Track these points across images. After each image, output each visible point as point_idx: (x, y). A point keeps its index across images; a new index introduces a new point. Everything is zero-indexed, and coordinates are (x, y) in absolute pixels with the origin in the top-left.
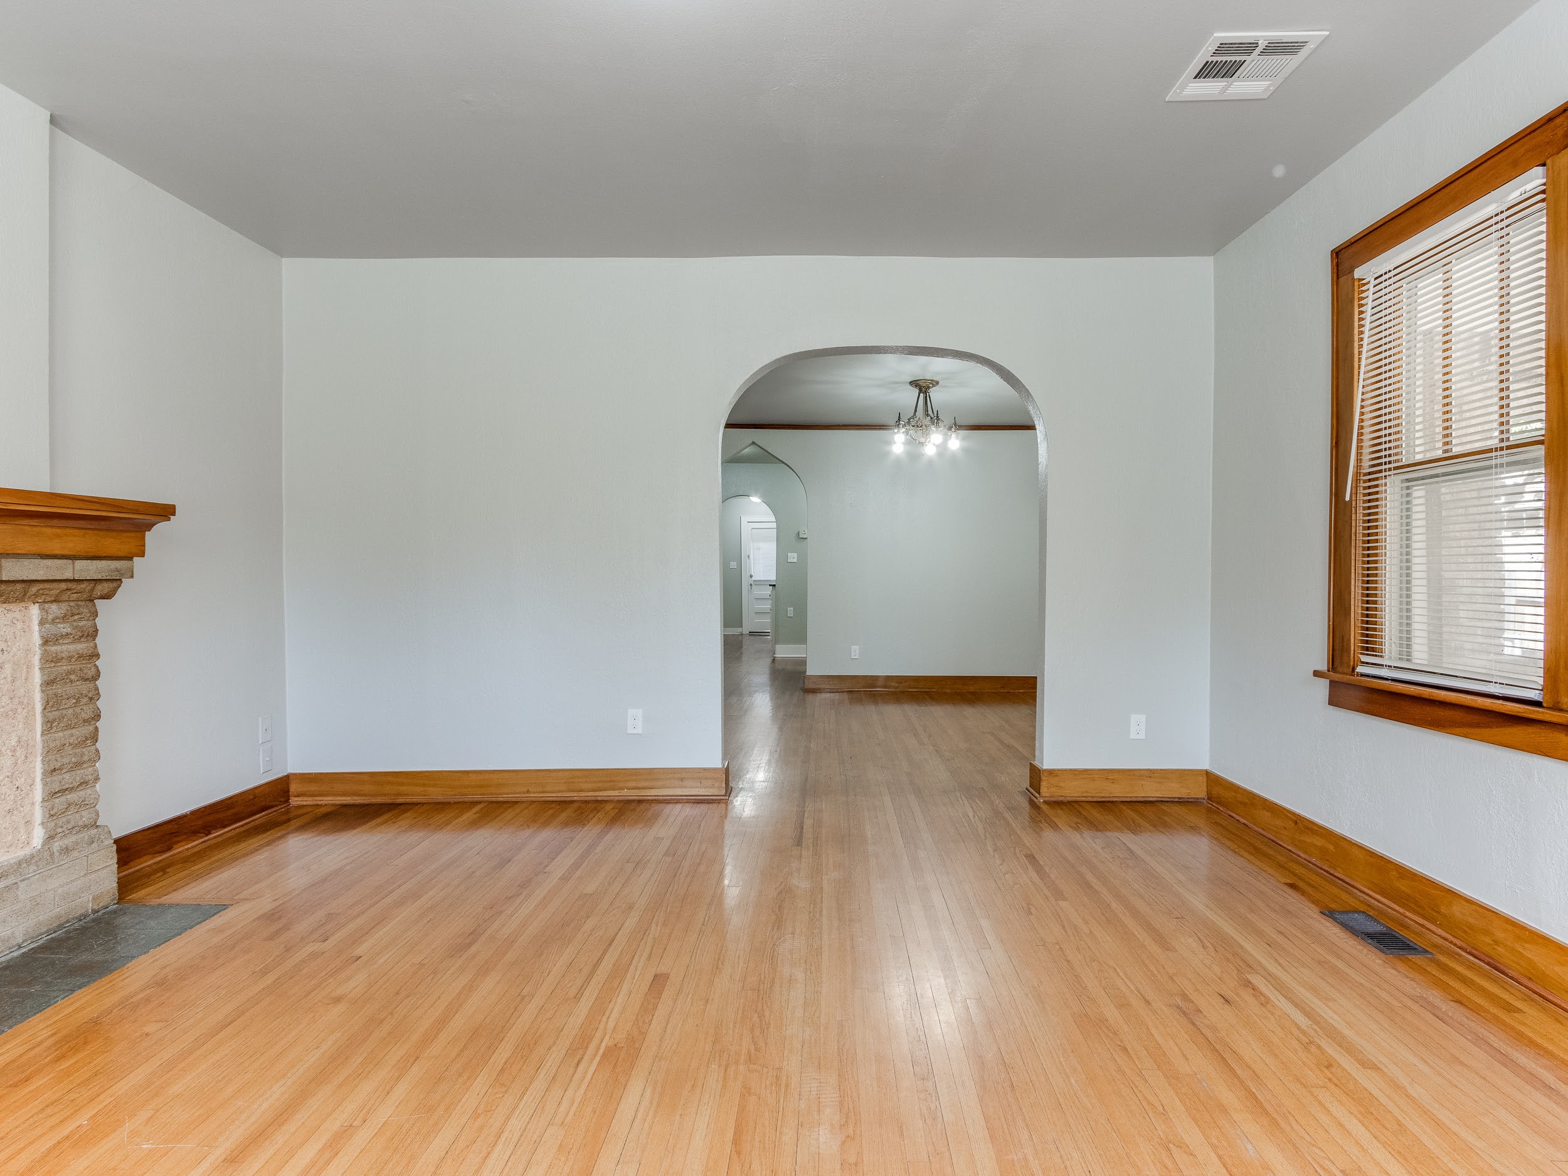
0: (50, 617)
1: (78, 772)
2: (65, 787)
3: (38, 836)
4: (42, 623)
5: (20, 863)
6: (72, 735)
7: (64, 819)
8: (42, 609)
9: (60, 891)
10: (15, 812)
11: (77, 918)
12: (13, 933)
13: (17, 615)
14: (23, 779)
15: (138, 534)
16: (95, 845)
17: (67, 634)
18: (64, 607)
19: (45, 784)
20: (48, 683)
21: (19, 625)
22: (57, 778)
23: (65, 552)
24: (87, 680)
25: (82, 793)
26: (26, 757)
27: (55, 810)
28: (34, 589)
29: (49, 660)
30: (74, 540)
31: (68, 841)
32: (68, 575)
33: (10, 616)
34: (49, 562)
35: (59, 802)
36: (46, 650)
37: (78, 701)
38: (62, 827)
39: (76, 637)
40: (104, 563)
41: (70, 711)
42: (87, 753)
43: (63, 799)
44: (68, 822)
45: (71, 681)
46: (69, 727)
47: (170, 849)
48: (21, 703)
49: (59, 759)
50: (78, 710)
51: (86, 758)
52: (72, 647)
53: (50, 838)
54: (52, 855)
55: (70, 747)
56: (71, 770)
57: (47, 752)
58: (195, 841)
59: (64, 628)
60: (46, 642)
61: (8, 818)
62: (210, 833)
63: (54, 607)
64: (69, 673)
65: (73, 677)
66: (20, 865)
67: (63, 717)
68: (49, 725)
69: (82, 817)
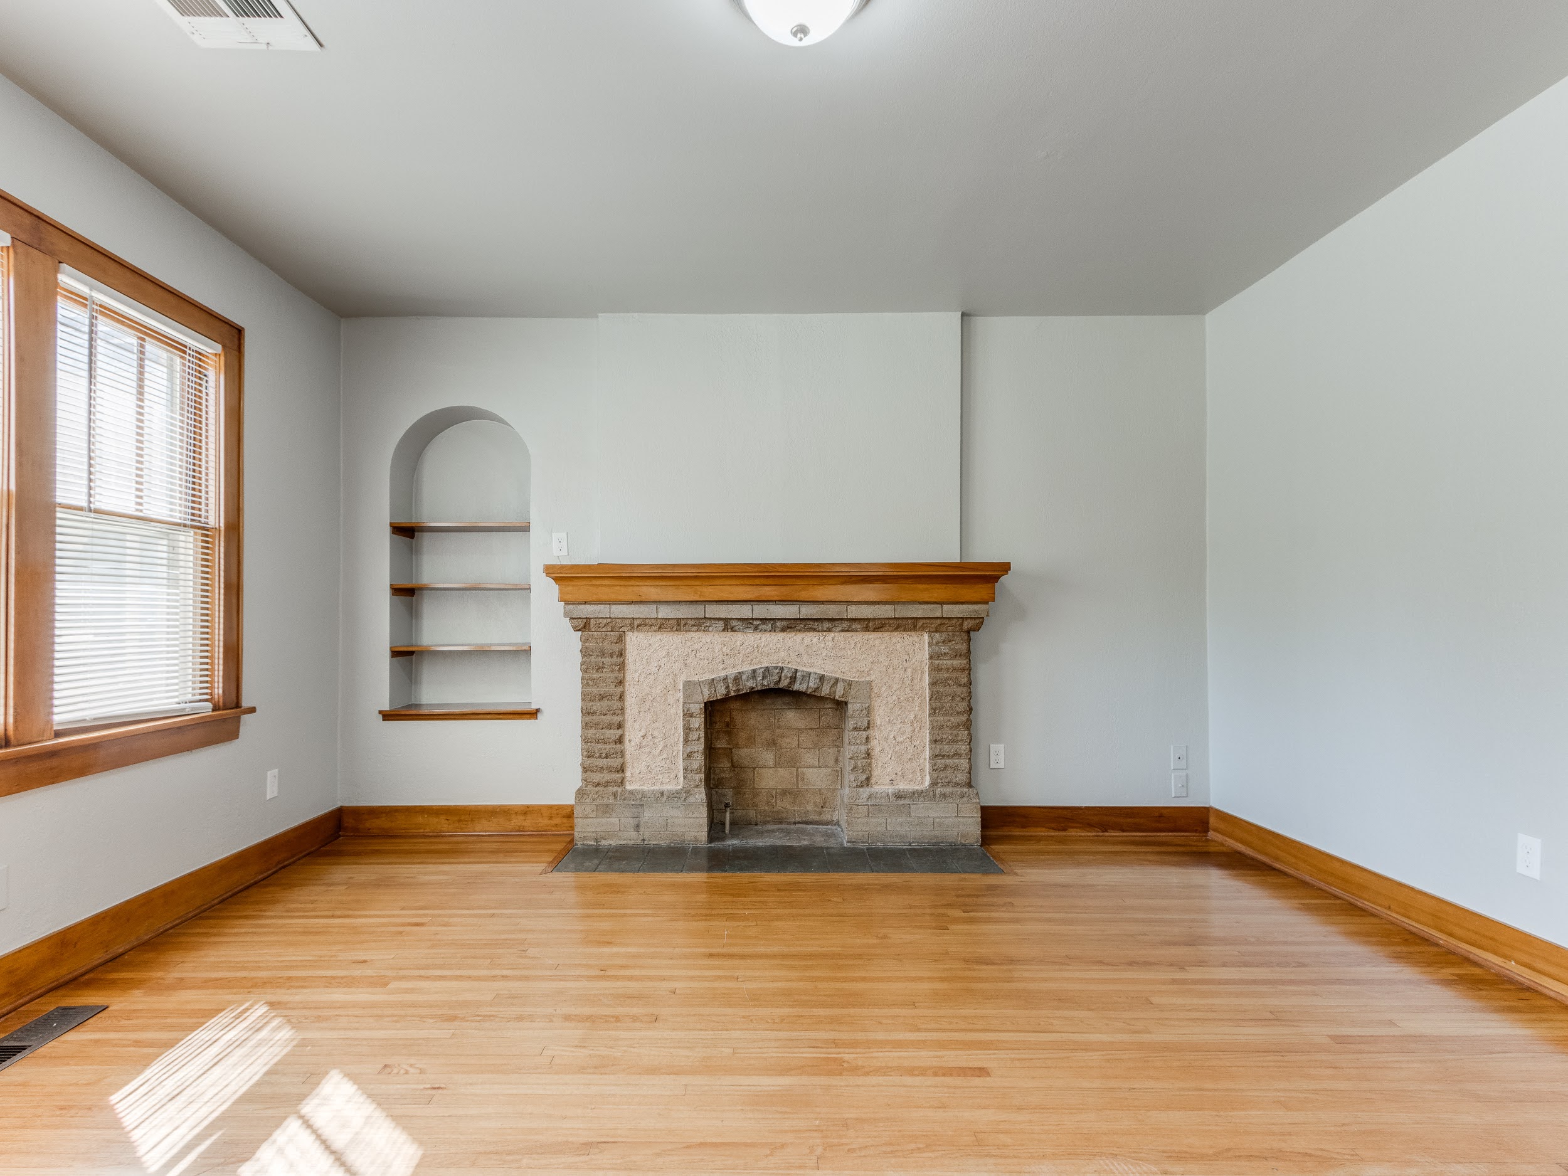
0: (934, 641)
1: (954, 746)
2: (942, 754)
3: (927, 782)
4: (930, 645)
5: (914, 793)
6: (949, 721)
7: (944, 775)
8: (929, 636)
9: (937, 820)
10: (914, 761)
11: (948, 843)
12: (906, 834)
13: (916, 639)
14: (918, 742)
15: (990, 585)
16: (965, 799)
17: (945, 653)
18: (944, 635)
19: (931, 749)
20: (933, 684)
21: (917, 646)
22: (939, 746)
23: (933, 600)
24: (960, 685)
25: (957, 761)
26: (920, 728)
27: (936, 767)
28: (920, 623)
29: (935, 669)
30: (939, 591)
31: (948, 790)
32: (939, 614)
33: (911, 639)
34: (925, 606)
35: (940, 762)
36: (932, 663)
37: (953, 699)
38: (941, 779)
39: (952, 656)
40: (965, 606)
41: (949, 704)
42: (960, 735)
43: (943, 761)
44: (946, 777)
45: (949, 685)
46: (945, 715)
47: (1064, 830)
48: (917, 694)
49: (940, 735)
50: (954, 705)
51: (959, 738)
52: (950, 662)
53: (934, 784)
54: (935, 795)
55: (948, 729)
56: (948, 743)
57: (932, 728)
58: (1088, 831)
59: (944, 649)
60: (931, 658)
61: (909, 763)
62: (1106, 831)
63: (937, 635)
64: (947, 679)
65: (950, 682)
66: (914, 794)
67: (943, 708)
68: (933, 711)
69: (956, 777)
